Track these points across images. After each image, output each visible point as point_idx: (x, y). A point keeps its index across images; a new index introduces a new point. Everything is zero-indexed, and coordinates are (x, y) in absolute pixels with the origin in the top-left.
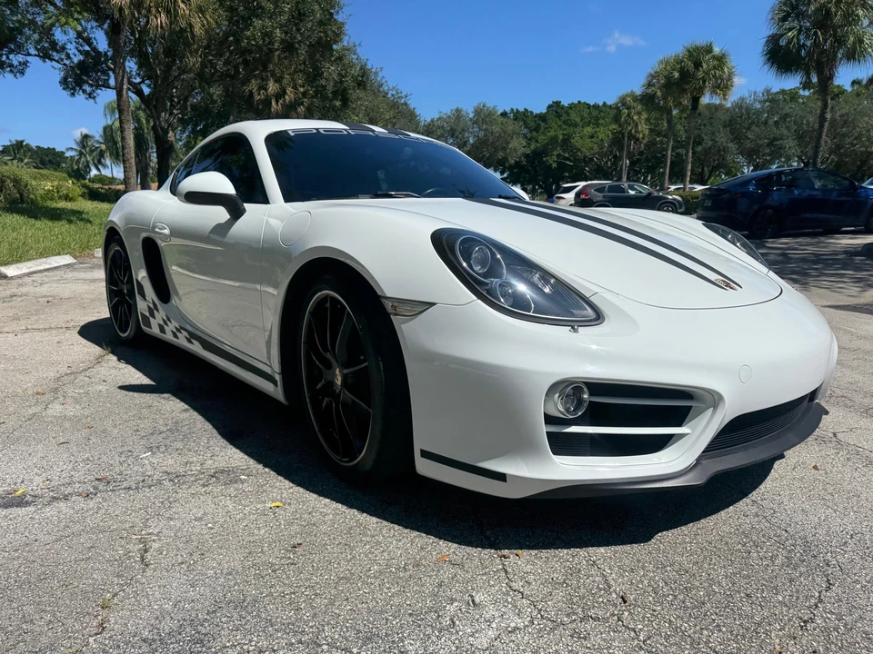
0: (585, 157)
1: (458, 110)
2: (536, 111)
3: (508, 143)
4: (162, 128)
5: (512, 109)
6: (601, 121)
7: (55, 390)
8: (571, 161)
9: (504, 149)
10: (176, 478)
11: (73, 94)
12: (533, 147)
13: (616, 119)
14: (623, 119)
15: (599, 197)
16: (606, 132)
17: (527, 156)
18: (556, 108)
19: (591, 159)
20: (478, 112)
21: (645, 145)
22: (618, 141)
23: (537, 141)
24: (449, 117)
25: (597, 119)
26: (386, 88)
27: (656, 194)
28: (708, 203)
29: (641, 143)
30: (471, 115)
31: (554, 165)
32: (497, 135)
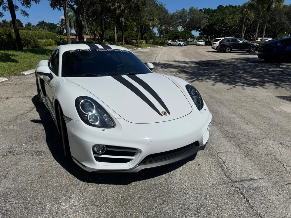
0: (229, 26)
1: (183, 9)
2: (213, 9)
3: (201, 21)
4: (80, 20)
5: (204, 8)
6: (236, 13)
7: (14, 121)
8: (224, 28)
9: (199, 23)
10: (27, 152)
11: (54, 9)
12: (210, 22)
13: (241, 12)
14: (244, 12)
15: (228, 44)
16: (237, 18)
17: (208, 26)
18: (220, 8)
19: (232, 27)
20: (190, 10)
21: (253, 22)
22: (242, 20)
23: (212, 20)
24: (180, 12)
25: (235, 12)
26: (157, 2)
27: (249, 43)
28: (262, 49)
29: (251, 21)
30: (188, 11)
31: (218, 29)
32: (197, 18)
